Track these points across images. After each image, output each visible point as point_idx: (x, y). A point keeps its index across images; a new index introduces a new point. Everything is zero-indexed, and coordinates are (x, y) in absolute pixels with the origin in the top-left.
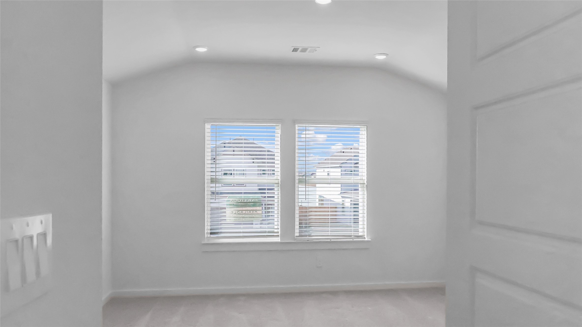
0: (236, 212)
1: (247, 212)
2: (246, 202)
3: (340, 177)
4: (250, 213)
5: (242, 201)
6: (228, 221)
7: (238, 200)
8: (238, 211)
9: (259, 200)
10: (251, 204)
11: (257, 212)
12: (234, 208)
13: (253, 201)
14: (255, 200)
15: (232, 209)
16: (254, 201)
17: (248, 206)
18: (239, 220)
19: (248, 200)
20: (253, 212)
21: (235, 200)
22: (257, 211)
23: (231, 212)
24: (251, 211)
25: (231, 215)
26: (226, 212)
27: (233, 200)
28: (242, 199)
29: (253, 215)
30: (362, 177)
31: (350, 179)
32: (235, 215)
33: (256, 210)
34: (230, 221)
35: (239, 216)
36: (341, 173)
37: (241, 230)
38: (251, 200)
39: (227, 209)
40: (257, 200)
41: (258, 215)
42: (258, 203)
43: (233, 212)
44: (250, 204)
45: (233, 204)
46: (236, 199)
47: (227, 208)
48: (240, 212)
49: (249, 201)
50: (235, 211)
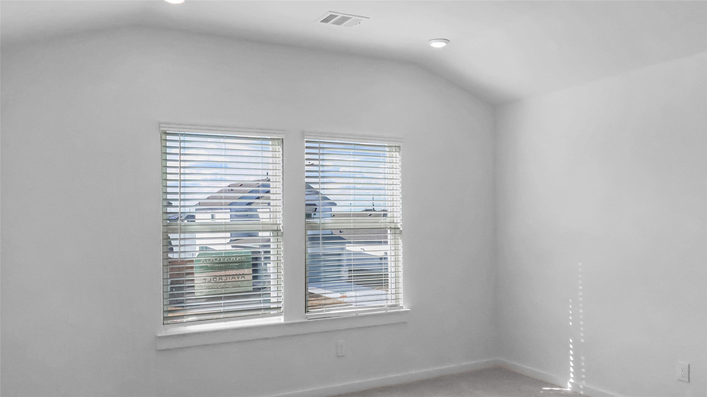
0: (211, 279)
1: (229, 278)
2: (227, 261)
3: (229, 221)
4: (233, 280)
5: (220, 260)
6: (198, 295)
7: (214, 258)
8: (214, 277)
9: (247, 259)
10: (235, 264)
11: (244, 277)
12: (207, 273)
13: (237, 259)
14: (242, 258)
15: (205, 274)
16: (239, 259)
17: (230, 267)
18: (216, 293)
19: (230, 259)
20: (238, 278)
21: (210, 260)
22: (246, 276)
23: (203, 279)
24: (236, 277)
25: (203, 285)
26: (194, 279)
27: (205, 260)
28: (220, 258)
29: (239, 283)
30: (392, 219)
31: (376, 222)
32: (210, 284)
33: (243, 274)
34: (201, 294)
35: (216, 285)
36: (231, 215)
37: (222, 309)
38: (234, 259)
39: (195, 275)
40: (244, 257)
41: (246, 282)
42: (246, 264)
43: (205, 279)
44: (233, 265)
45: (207, 266)
46: (211, 258)
47: (196, 273)
48: (218, 278)
49: (232, 259)
50: (209, 278)
